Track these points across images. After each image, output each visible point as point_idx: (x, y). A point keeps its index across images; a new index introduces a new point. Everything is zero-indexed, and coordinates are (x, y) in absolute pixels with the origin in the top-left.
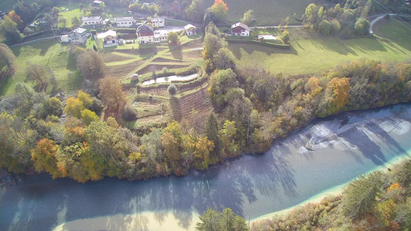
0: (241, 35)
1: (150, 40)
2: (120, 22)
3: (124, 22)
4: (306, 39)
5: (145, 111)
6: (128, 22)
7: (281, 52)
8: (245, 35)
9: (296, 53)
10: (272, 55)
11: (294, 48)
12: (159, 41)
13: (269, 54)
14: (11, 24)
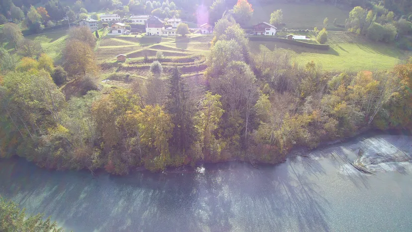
0: (265, 34)
1: (158, 33)
2: (135, 20)
3: (139, 20)
4: (351, 42)
5: (112, 87)
6: (143, 20)
7: (316, 52)
8: (270, 34)
9: (337, 54)
10: (302, 53)
11: (334, 49)
12: (167, 35)
13: (299, 52)
14: (35, 16)
